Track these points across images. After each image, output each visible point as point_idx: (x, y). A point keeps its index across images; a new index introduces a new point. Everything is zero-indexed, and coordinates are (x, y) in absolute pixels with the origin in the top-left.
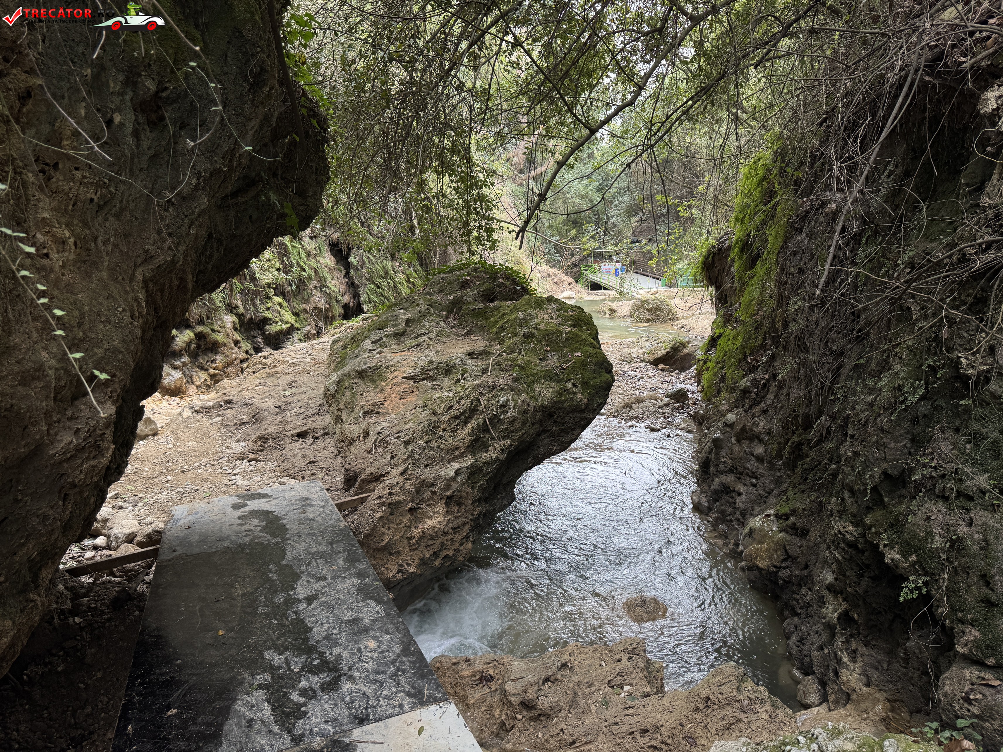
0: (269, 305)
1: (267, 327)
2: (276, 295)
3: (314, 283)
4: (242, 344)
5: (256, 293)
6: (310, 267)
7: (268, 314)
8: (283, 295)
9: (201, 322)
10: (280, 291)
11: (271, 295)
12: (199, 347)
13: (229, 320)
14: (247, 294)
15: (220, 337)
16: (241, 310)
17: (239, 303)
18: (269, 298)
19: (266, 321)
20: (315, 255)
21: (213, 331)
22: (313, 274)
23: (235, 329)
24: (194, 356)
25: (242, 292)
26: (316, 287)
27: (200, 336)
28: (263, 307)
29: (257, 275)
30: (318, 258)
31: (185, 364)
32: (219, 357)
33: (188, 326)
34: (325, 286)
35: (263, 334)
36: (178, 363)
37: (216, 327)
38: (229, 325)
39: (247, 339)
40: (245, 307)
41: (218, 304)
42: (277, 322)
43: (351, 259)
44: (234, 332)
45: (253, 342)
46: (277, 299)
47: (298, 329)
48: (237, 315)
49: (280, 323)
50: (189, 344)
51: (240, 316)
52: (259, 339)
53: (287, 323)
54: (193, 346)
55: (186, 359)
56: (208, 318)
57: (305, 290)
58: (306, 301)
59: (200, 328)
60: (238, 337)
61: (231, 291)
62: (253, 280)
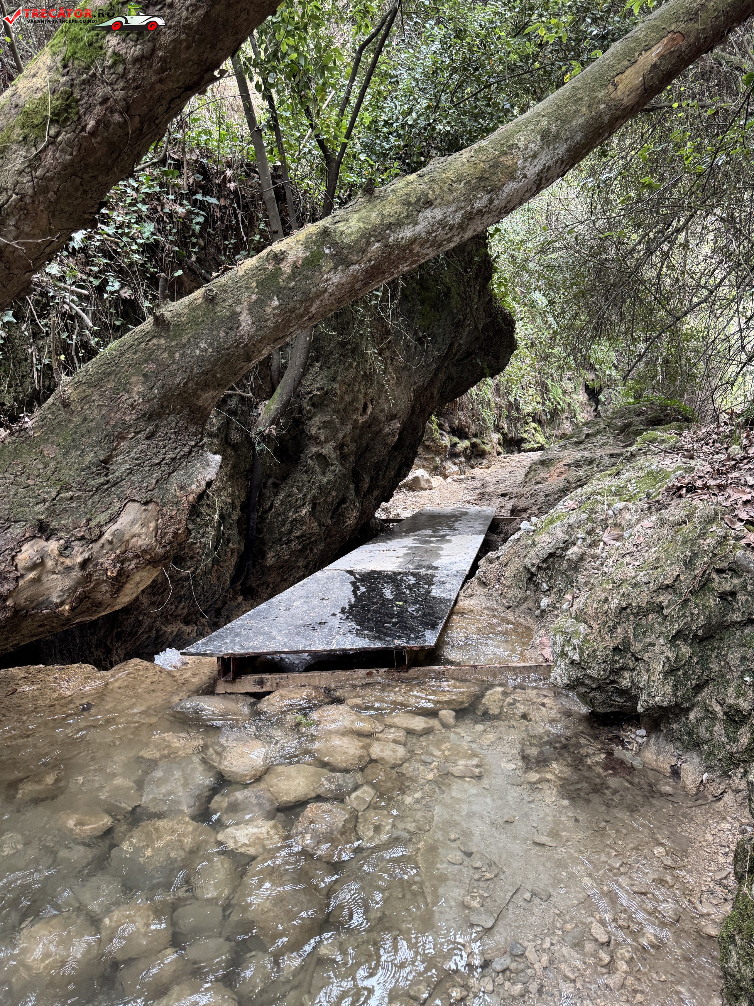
0: (527, 429)
1: (523, 445)
2: (533, 421)
3: (566, 414)
5: (518, 419)
6: (564, 402)
7: (525, 435)
8: (540, 422)
9: (475, 436)
10: (536, 419)
11: (529, 421)
12: (472, 453)
13: (496, 437)
14: (511, 420)
15: (487, 448)
16: (506, 430)
17: (505, 426)
18: (527, 423)
19: (522, 440)
20: (571, 393)
21: (484, 443)
22: (566, 407)
23: (500, 444)
24: (468, 458)
25: (508, 418)
27: (474, 445)
28: (522, 430)
29: (521, 406)
30: (573, 395)
31: (461, 463)
32: (485, 462)
33: (467, 438)
34: (574, 418)
36: (457, 461)
37: (486, 441)
38: (495, 440)
39: (506, 450)
40: (509, 429)
41: (489, 425)
42: (531, 442)
43: (601, 397)
44: (498, 446)
46: (533, 425)
48: (502, 434)
49: (534, 443)
50: (466, 449)
51: (504, 435)
53: (539, 443)
54: (468, 451)
55: (462, 459)
56: (481, 434)
57: (557, 419)
58: (558, 428)
59: (474, 440)
60: (500, 449)
61: (500, 417)
62: (518, 409)
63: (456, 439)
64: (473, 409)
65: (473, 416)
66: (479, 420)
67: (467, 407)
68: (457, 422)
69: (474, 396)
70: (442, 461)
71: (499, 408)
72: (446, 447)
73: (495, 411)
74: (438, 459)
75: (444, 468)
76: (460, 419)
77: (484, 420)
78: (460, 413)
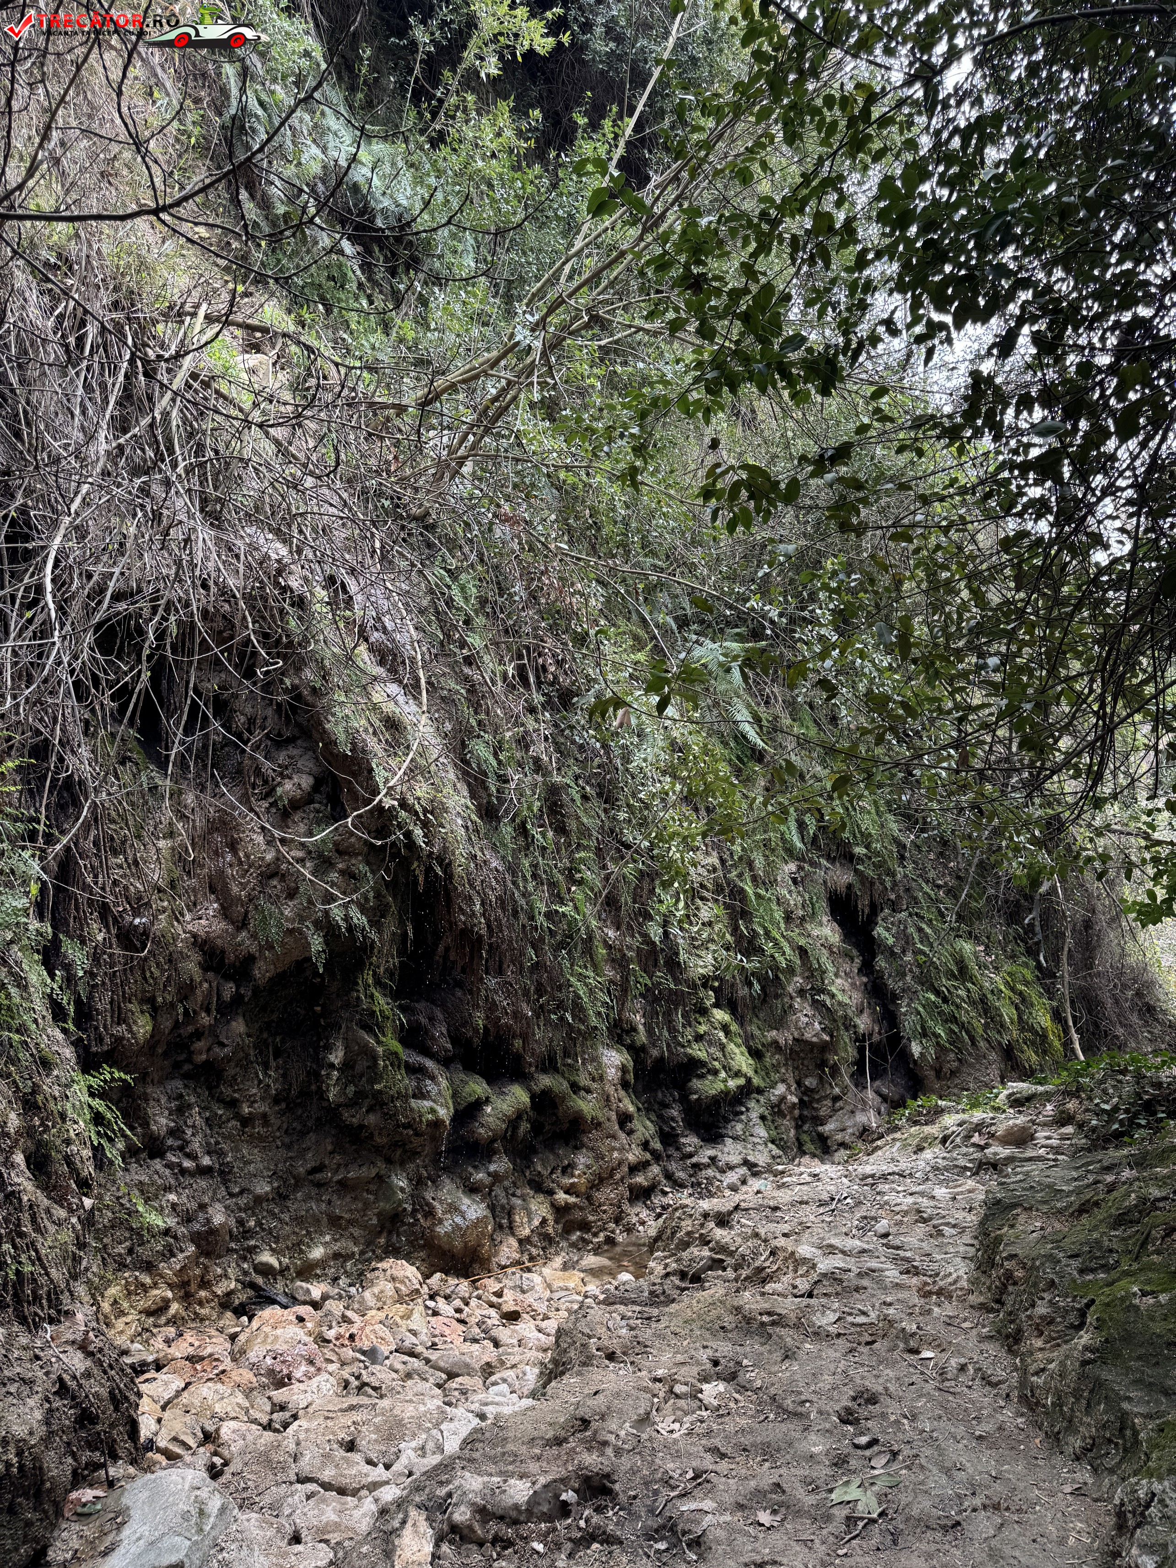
0: (702, 1029)
1: (696, 1083)
2: (717, 1005)
3: (799, 981)
4: (636, 1124)
5: (675, 999)
6: (791, 944)
7: (699, 1052)
8: (732, 1006)
9: (549, 1065)
10: (726, 996)
11: (708, 1003)
12: (537, 1128)
13: (614, 1060)
14: (656, 1000)
15: (587, 1106)
16: (642, 1037)
17: (639, 1020)
18: (703, 1011)
19: (694, 1067)
20: (803, 919)
21: (575, 1088)
22: (798, 961)
23: (625, 1085)
24: (523, 1154)
25: (648, 994)
26: (801, 992)
27: (543, 1102)
28: (689, 1033)
29: (683, 956)
30: (808, 926)
31: (496, 1177)
32: (582, 1160)
33: (520, 1076)
34: (822, 991)
35: (684, 1099)
36: (480, 1176)
37: (583, 1080)
38: (612, 1074)
39: (647, 1110)
40: (650, 1031)
41: (594, 1021)
42: (716, 1072)
43: (878, 932)
44: (622, 1093)
45: (660, 1117)
46: (720, 1015)
47: (760, 1091)
48: (631, 1048)
49: (723, 1074)
50: (514, 1122)
51: (636, 1051)
52: (675, 1112)
53: (738, 1074)
54: (524, 1127)
56: (566, 1054)
57: (777, 996)
58: (779, 1023)
59: (545, 1081)
60: (628, 1104)
61: (625, 990)
62: (674, 966)
63: (478, 1087)
64: (536, 966)
65: (540, 990)
66: (561, 1006)
67: (518, 959)
68: (480, 1019)
69: (541, 919)
70: (418, 1183)
71: (619, 961)
72: (437, 1124)
73: (609, 972)
74: (401, 1182)
75: (430, 1213)
76: (492, 1006)
77: (578, 1009)
78: (492, 982)
